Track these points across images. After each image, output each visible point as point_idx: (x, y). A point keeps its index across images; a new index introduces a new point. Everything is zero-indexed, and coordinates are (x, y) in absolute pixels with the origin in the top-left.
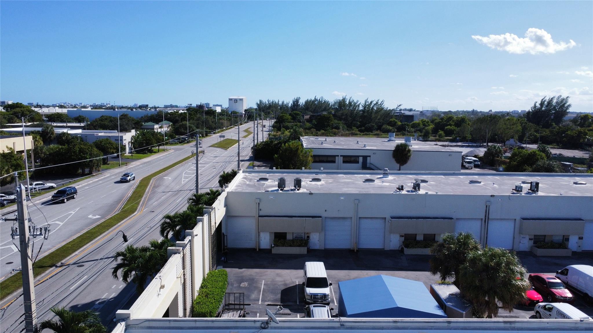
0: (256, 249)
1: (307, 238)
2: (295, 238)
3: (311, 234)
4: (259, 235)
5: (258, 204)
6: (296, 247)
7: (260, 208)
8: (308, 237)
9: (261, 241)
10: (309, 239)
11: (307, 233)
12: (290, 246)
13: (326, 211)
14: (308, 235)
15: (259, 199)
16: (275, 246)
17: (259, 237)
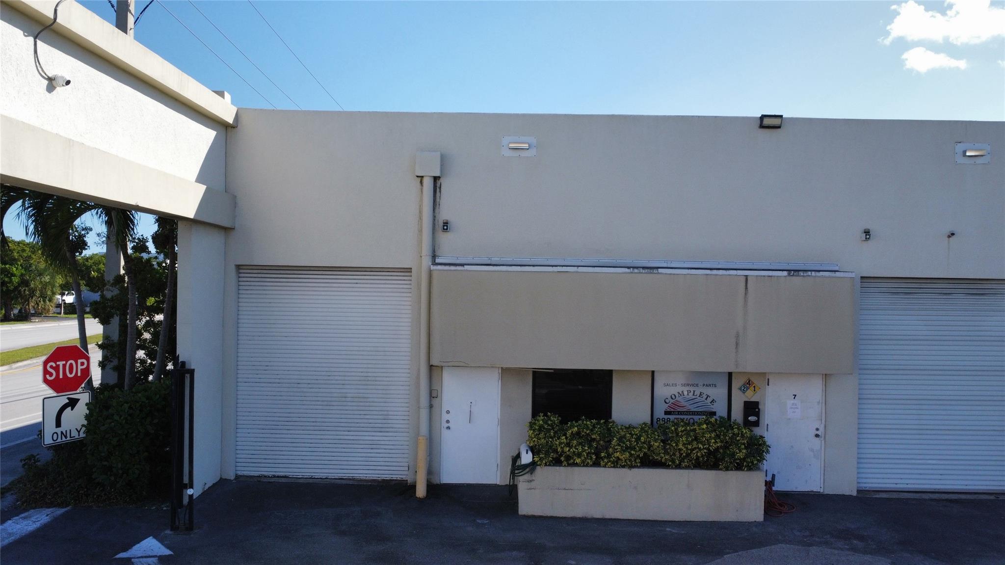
0: (413, 487)
1: (745, 417)
2: (666, 413)
3: (770, 390)
4: (433, 395)
5: (428, 183)
6: (687, 467)
7: (444, 214)
8: (752, 409)
9: (445, 432)
10: (757, 424)
11: (749, 383)
12: (649, 462)
13: (867, 232)
14: (750, 396)
15: (438, 154)
16: (541, 459)
17: (431, 406)
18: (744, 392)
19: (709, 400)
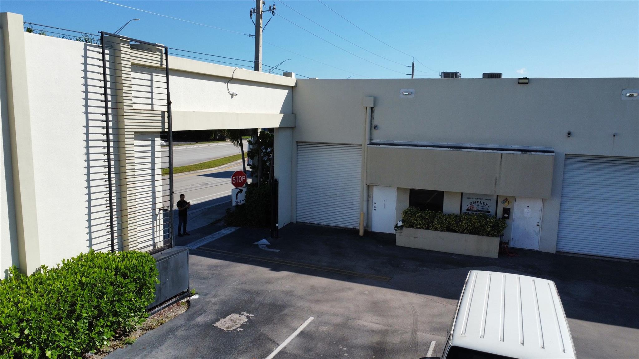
0: (359, 231)
1: (503, 214)
2: (468, 210)
3: (516, 204)
4: (369, 196)
5: (369, 110)
6: (466, 233)
7: (375, 122)
8: (507, 211)
9: (374, 211)
10: (508, 218)
11: (506, 200)
12: (449, 229)
13: (569, 134)
14: (506, 205)
15: (373, 98)
16: (405, 224)
17: (368, 201)
18: (503, 203)
19: (487, 206)
